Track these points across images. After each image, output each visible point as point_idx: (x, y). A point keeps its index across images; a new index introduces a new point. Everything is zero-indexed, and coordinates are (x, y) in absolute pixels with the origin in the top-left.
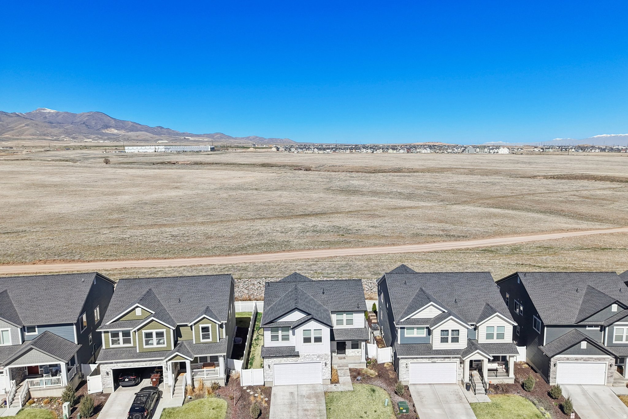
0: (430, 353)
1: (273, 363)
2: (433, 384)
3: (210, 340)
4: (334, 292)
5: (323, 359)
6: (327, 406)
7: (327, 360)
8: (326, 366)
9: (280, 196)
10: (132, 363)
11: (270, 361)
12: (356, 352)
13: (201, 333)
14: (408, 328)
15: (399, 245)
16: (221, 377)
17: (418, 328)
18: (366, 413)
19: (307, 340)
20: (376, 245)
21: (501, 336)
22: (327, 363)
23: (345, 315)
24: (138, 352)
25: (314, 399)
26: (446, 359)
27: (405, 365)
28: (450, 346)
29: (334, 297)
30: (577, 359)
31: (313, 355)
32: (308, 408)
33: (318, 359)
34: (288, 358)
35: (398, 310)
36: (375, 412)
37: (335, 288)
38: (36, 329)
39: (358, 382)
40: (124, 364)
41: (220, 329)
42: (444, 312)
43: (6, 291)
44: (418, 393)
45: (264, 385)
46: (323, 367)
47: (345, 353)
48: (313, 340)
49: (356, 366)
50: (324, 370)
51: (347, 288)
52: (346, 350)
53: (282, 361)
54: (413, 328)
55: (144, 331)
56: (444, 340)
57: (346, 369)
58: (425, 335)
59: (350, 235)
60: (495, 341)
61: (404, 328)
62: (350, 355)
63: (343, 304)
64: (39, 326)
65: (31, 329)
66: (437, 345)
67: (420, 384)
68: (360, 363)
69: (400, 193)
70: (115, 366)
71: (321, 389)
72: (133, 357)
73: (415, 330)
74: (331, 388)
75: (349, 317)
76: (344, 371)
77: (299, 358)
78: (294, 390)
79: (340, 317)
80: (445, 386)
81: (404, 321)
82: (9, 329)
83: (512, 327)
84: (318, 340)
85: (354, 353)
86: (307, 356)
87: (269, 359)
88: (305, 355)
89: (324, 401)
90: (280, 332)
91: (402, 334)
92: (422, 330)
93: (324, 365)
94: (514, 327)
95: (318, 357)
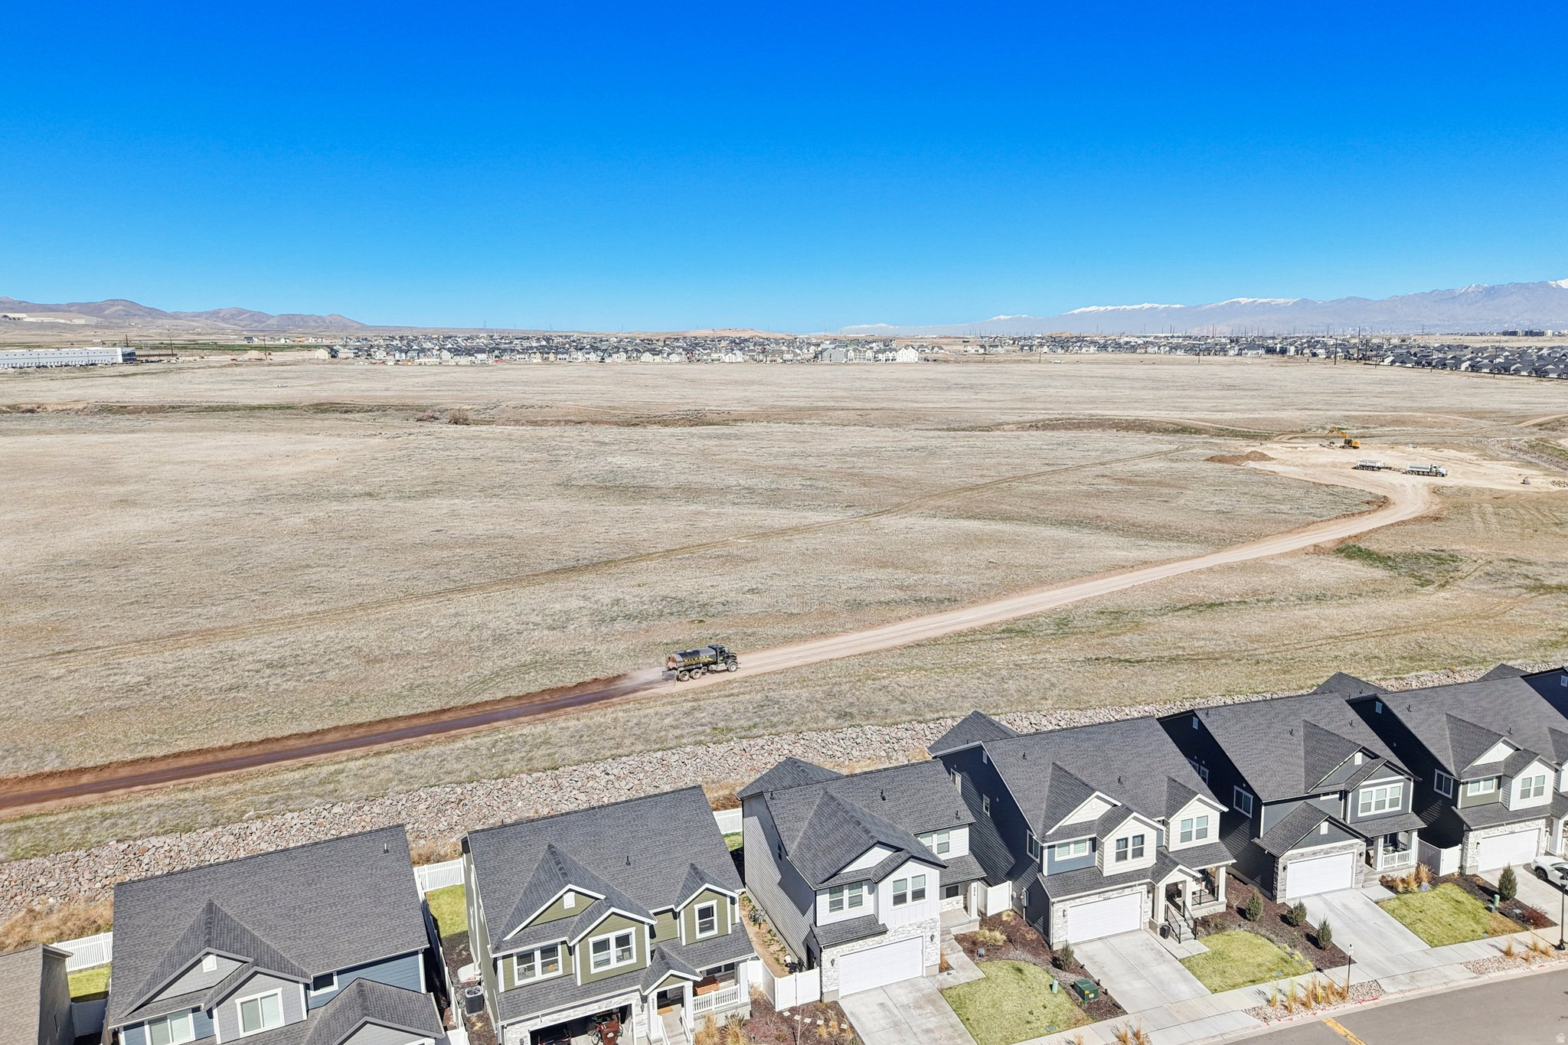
0: (1101, 885)
1: (839, 955)
2: (1106, 938)
3: (715, 932)
4: (903, 793)
5: (928, 929)
6: (959, 1015)
7: (934, 930)
8: (932, 940)
10: (571, 1011)
11: (835, 952)
12: (954, 903)
13: (697, 921)
14: (1060, 846)
15: (835, 634)
16: (743, 1002)
17: (1076, 843)
18: (1031, 1013)
19: (900, 899)
20: (788, 640)
21: (1202, 833)
22: (935, 934)
23: (935, 836)
24: (579, 984)
25: (929, 1008)
26: (1126, 890)
27: (1061, 914)
28: (1131, 865)
29: (906, 803)
30: (1314, 854)
31: (911, 924)
32: (930, 1026)
33: (919, 931)
34: (867, 940)
36: (1045, 1008)
37: (901, 785)
38: (335, 978)
39: (984, 959)
40: (555, 1016)
42: (1115, 805)
43: (213, 903)
44: (1090, 958)
45: (821, 1001)
46: (928, 943)
48: (909, 897)
49: (962, 930)
50: (928, 950)
53: (857, 947)
54: (1068, 844)
55: (592, 940)
56: (1121, 856)
58: (1087, 853)
59: (717, 620)
60: (1195, 843)
61: (1054, 846)
63: (928, 815)
64: (339, 973)
65: (323, 981)
66: (1111, 867)
67: (1084, 942)
68: (970, 922)
69: (751, 490)
70: (536, 1025)
71: (929, 986)
72: (574, 997)
73: (1072, 846)
74: (945, 980)
76: (948, 942)
78: (882, 998)
80: (1126, 938)
81: (1053, 834)
82: (279, 991)
83: (1218, 814)
84: (919, 894)
85: (950, 905)
86: (900, 930)
88: (897, 927)
89: (950, 1008)
90: (846, 892)
91: (1051, 856)
92: (1083, 845)
93: (929, 939)
94: (1223, 814)
95: (918, 928)
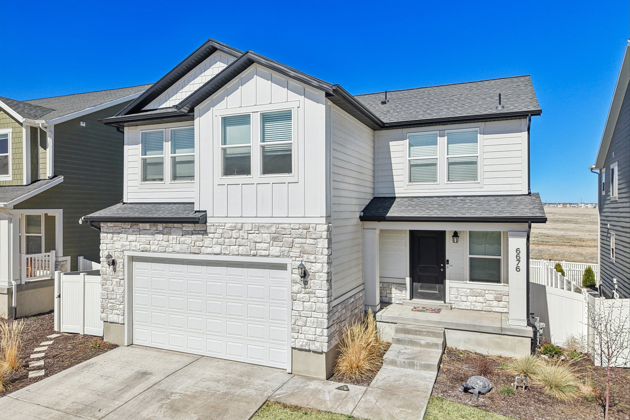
3: (8, 177)
5: (296, 251)
7: (312, 258)
8: (306, 283)
11: (119, 244)
12: (490, 297)
19: (236, 163)
22: (312, 268)
23: (442, 139)
31: (258, 228)
33: (275, 250)
34: (171, 237)
39: (466, 398)
41: (39, 147)
45: (103, 338)
46: (297, 287)
47: (442, 296)
48: (256, 163)
49: (480, 342)
50: (298, 306)
52: (448, 283)
53: (153, 247)
57: (428, 345)
62: (463, 306)
77: (207, 241)
79: (423, 152)
85: (481, 299)
86: (235, 234)
87: (115, 236)
88: (228, 226)
90: (168, 146)
93: (297, 277)
95: (274, 239)
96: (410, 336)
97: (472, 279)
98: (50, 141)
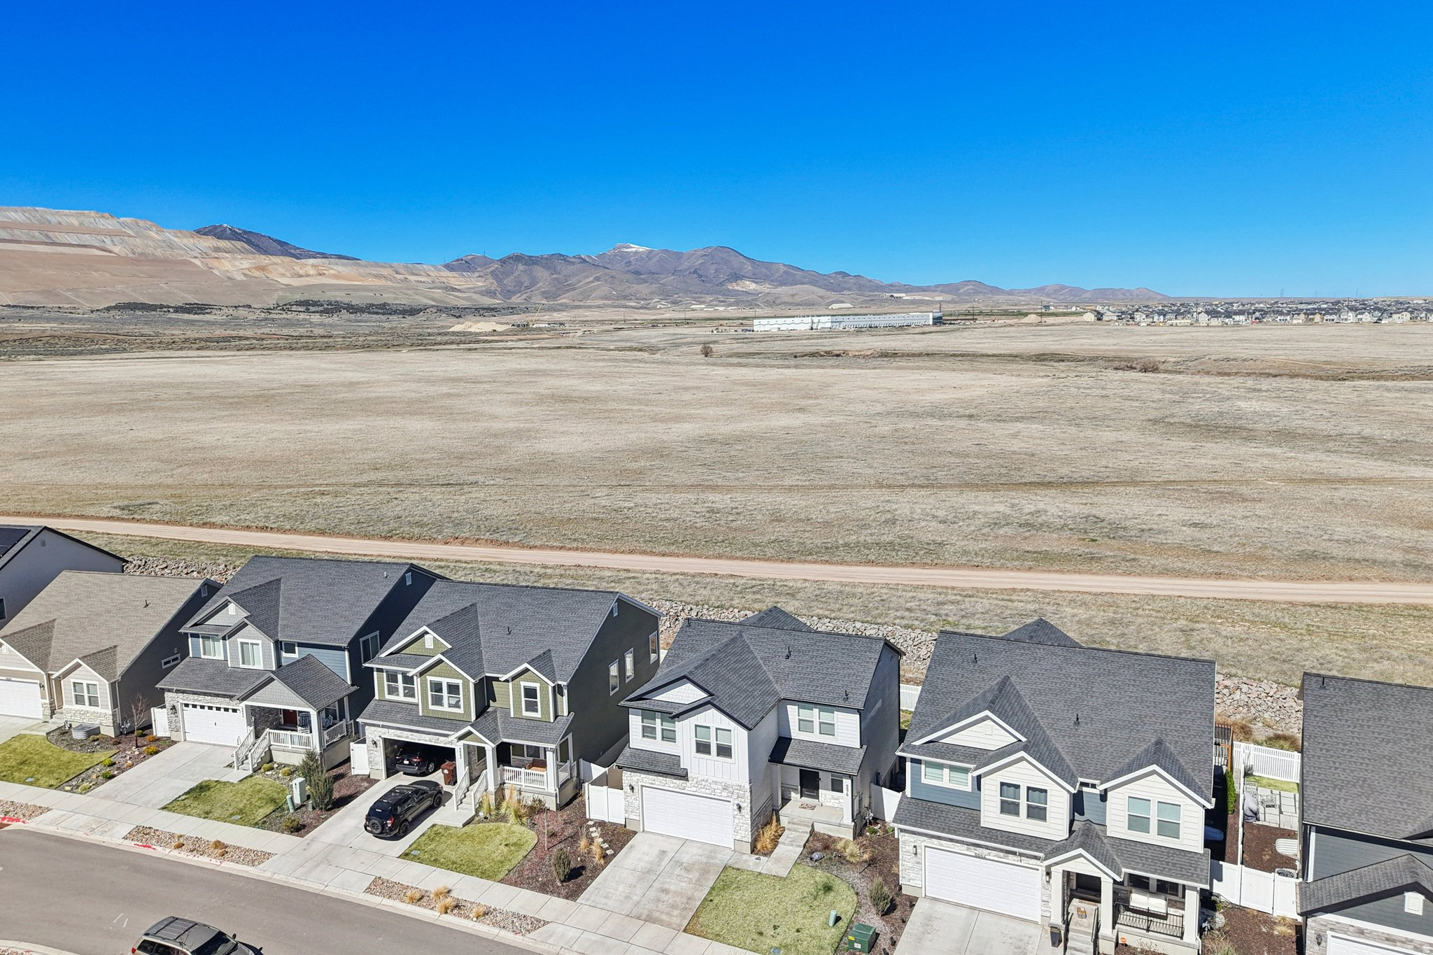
0: (970, 833)
1: (640, 784)
2: (980, 910)
3: (538, 715)
4: (812, 658)
5: (736, 796)
6: (710, 893)
7: (743, 799)
8: (740, 810)
9: (1015, 436)
10: (409, 733)
11: (635, 779)
13: (523, 699)
14: (929, 764)
16: (549, 791)
17: (952, 768)
18: (775, 927)
19: (703, 748)
21: (1168, 828)
22: (743, 805)
23: (816, 711)
24: (421, 714)
25: (695, 875)
26: (1011, 856)
27: (912, 850)
28: (1021, 824)
29: (807, 668)
30: (1389, 939)
31: (715, 782)
33: (725, 794)
34: (667, 779)
35: (926, 719)
36: (798, 931)
37: (818, 650)
38: (296, 648)
39: (811, 863)
40: (398, 732)
41: (558, 696)
42: (1020, 741)
43: (279, 580)
44: (929, 919)
45: (625, 826)
46: (736, 812)
47: (817, 797)
48: (714, 749)
49: (830, 830)
50: (736, 821)
51: (844, 654)
52: (820, 791)
53: (657, 783)
54: (941, 766)
55: (429, 678)
56: (1009, 808)
57: (803, 832)
58: (969, 789)
60: (1152, 837)
61: (919, 762)
62: (828, 804)
63: (817, 687)
64: (300, 645)
65: (290, 648)
66: (991, 816)
67: (948, 902)
68: (840, 825)
70: (385, 733)
72: (411, 722)
73: (946, 771)
74: (746, 861)
75: (827, 717)
76: (797, 834)
77: (688, 784)
78: (671, 847)
79: (805, 714)
81: (920, 747)
82: (259, 642)
83: (1203, 811)
84: (725, 751)
85: (837, 801)
86: (704, 783)
87: (633, 774)
88: (700, 779)
89: (711, 884)
90: (658, 721)
91: (916, 776)
92: (963, 775)
93: (737, 808)
94: (1207, 811)
95: (724, 789)
96: (795, 826)
97: (833, 790)
98: (565, 691)
